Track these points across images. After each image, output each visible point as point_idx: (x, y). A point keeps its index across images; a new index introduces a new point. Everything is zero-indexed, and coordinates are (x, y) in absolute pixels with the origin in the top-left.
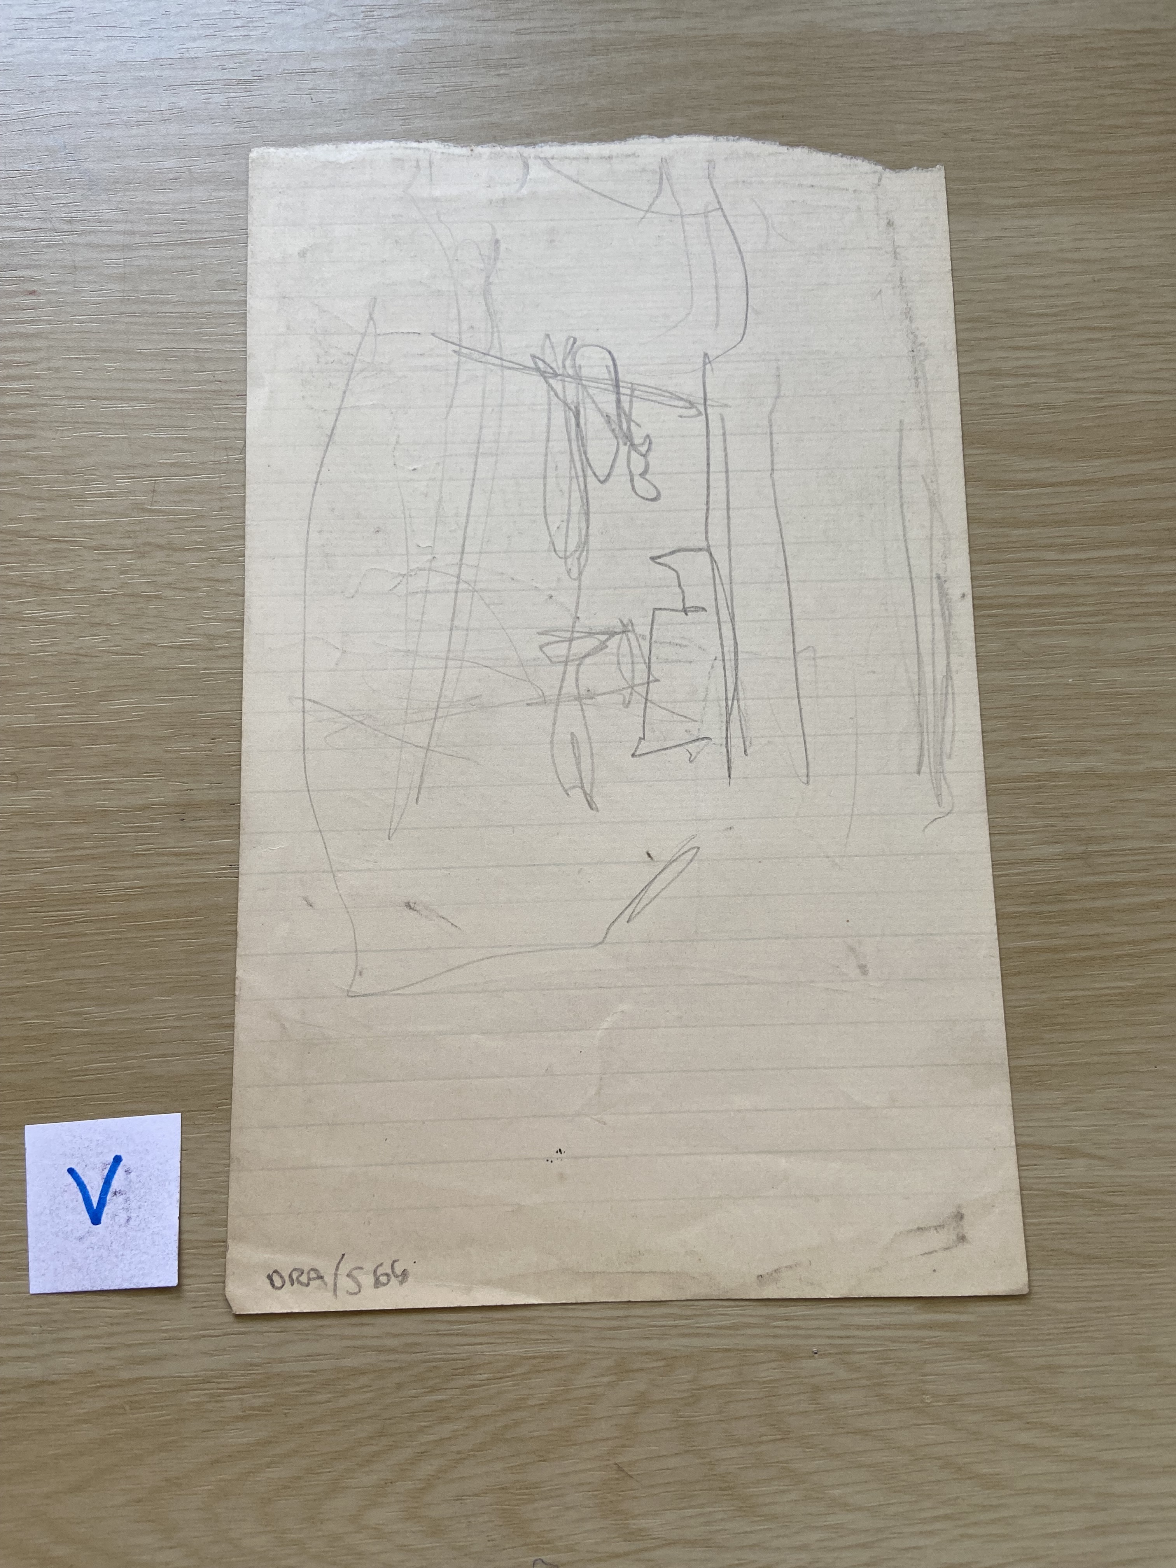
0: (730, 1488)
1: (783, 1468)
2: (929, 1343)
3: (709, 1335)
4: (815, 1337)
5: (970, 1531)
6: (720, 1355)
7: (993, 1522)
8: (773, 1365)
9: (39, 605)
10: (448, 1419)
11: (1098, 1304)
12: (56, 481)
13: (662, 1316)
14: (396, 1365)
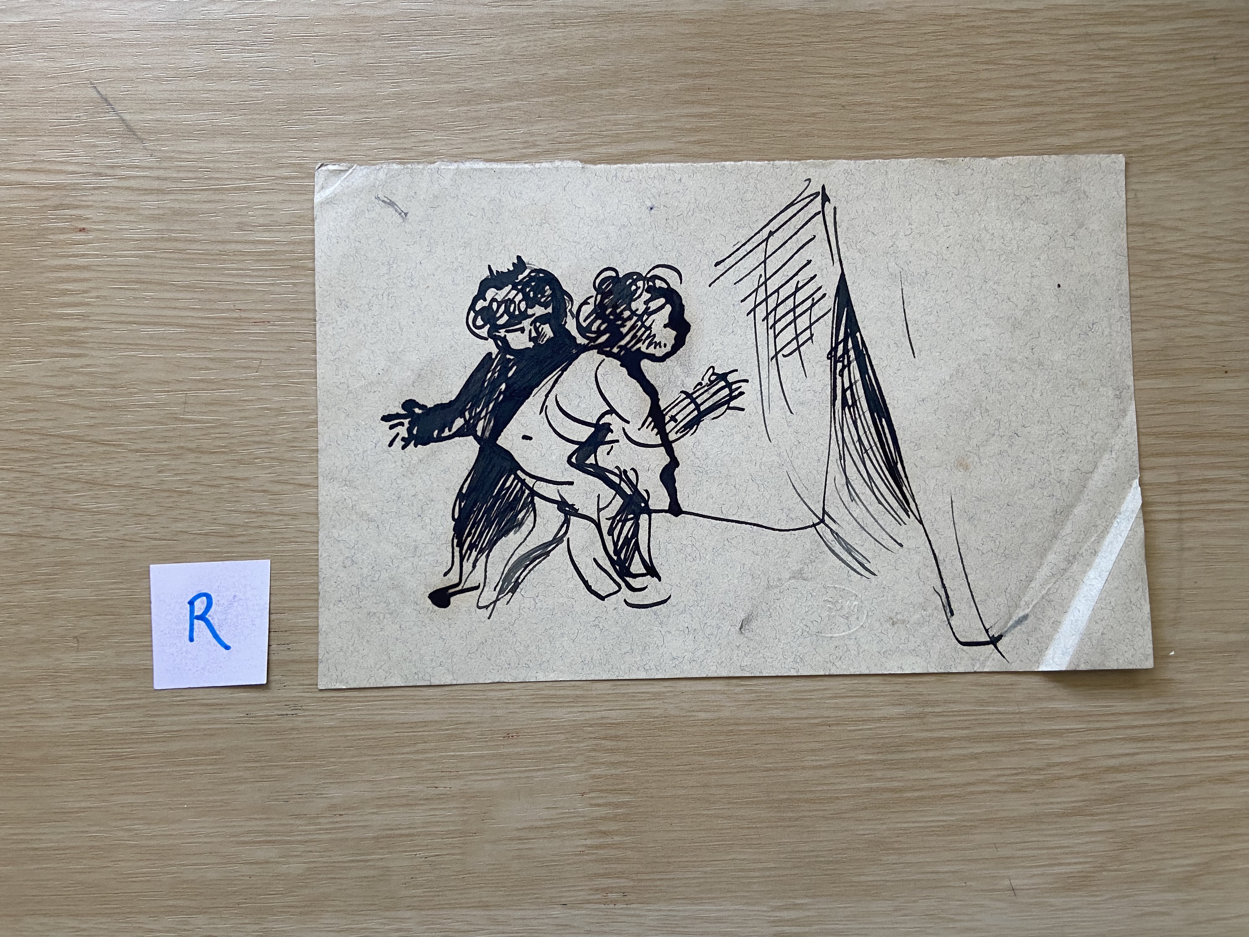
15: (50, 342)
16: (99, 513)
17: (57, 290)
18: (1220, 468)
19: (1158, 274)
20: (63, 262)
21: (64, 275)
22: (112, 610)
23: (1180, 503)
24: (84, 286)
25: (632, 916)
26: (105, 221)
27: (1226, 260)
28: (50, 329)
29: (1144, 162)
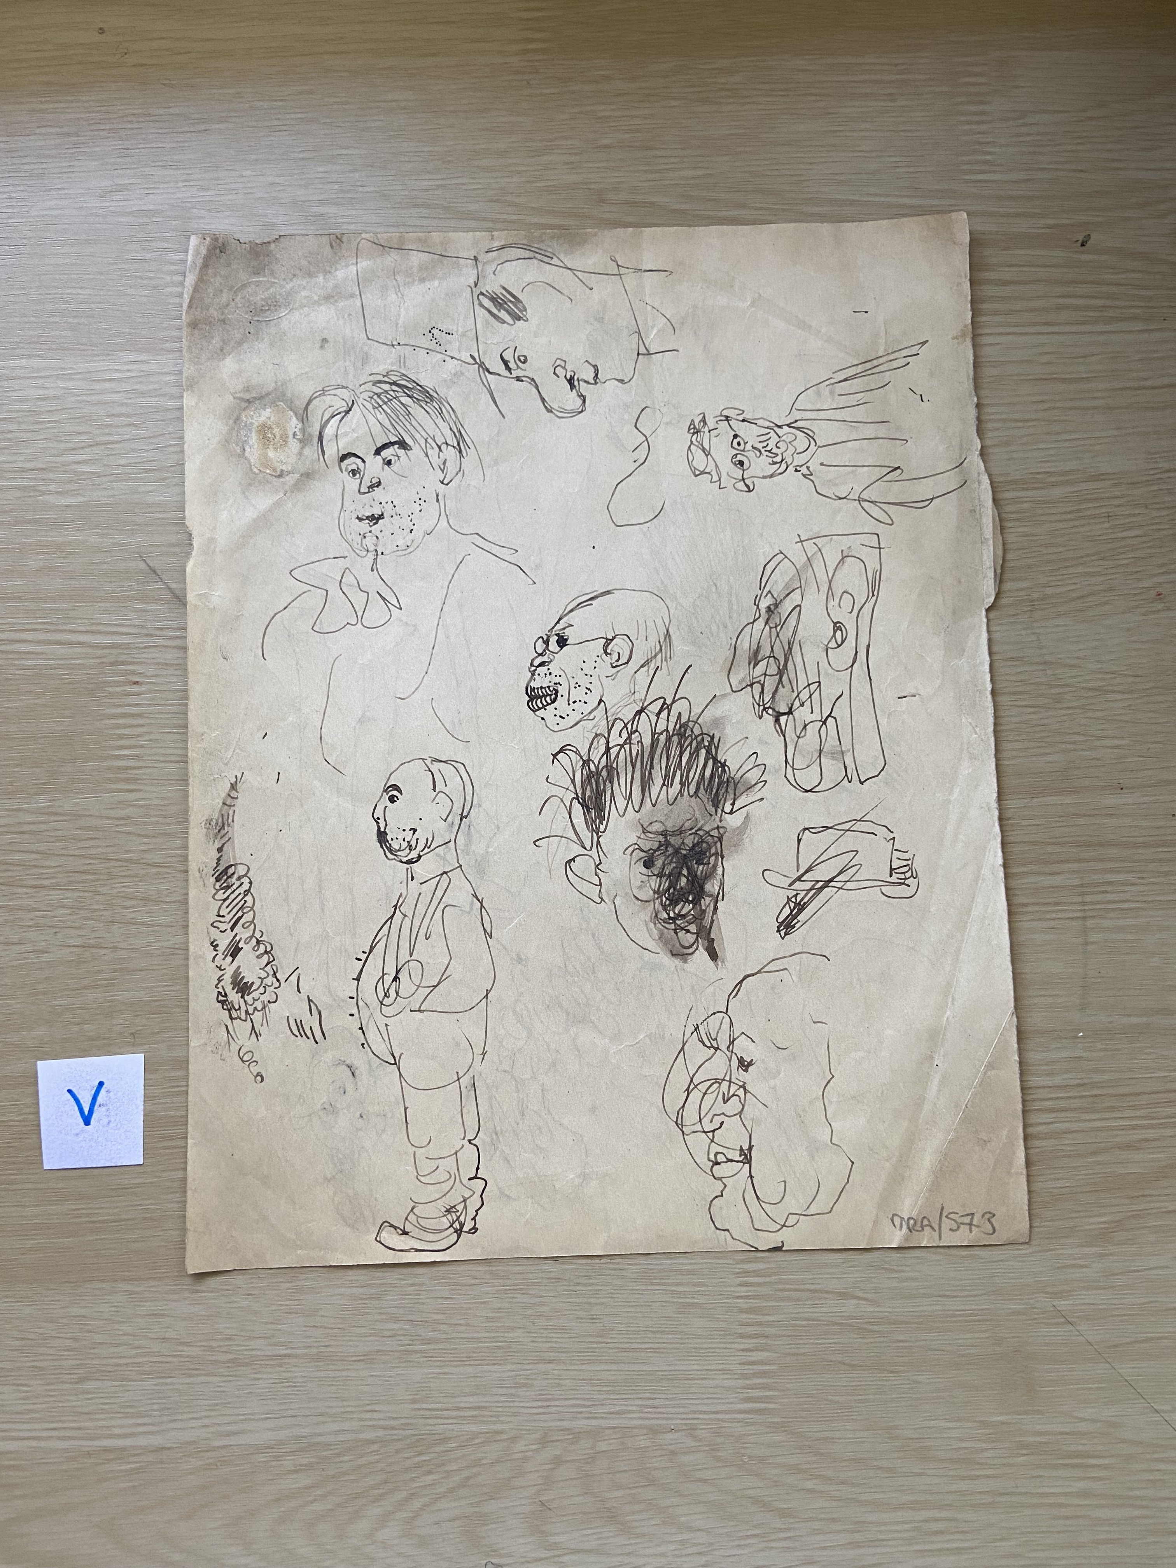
0: (614, 1517)
1: (649, 1503)
2: (747, 1423)
3: (602, 1418)
4: (673, 1419)
5: (772, 1544)
6: (610, 1431)
7: (785, 1539)
8: (645, 1437)
9: (147, 913)
10: (430, 1472)
11: (860, 1397)
12: (157, 822)
13: (572, 1406)
14: (395, 1437)
15: (109, 779)
16: (152, 926)
17: (115, 734)
18: (1119, 872)
19: (1058, 705)
20: (119, 710)
21: (121, 721)
22: (164, 1009)
23: (1084, 903)
24: (139, 730)
25: (615, 1269)
26: (156, 676)
27: (1119, 692)
28: (109, 768)
29: (1045, 609)
